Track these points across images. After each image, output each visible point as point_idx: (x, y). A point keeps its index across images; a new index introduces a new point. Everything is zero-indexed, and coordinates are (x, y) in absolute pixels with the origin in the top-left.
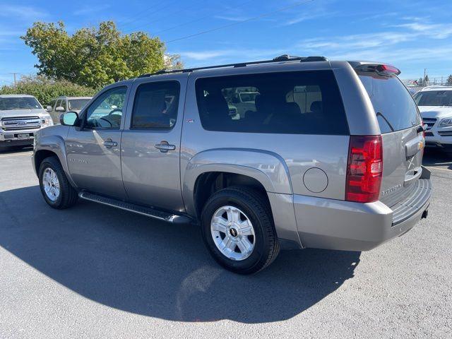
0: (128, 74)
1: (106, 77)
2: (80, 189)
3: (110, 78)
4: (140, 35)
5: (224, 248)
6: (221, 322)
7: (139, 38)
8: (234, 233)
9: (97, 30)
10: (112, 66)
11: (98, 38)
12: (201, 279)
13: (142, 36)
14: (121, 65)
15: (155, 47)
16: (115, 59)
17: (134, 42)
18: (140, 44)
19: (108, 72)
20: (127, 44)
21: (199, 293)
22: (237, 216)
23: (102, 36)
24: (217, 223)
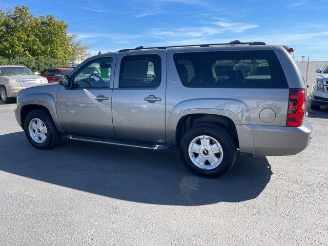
0: (40, 48)
1: (22, 50)
2: (66, 133)
3: (25, 51)
4: (49, 18)
5: (198, 163)
6: (219, 203)
7: (49, 20)
8: (206, 152)
9: (13, 12)
10: (27, 41)
11: (14, 19)
12: (189, 183)
13: (51, 18)
14: (34, 41)
15: (62, 27)
16: (28, 36)
17: (43, 23)
18: (48, 25)
19: (23, 46)
20: (38, 25)
21: (194, 191)
22: (208, 141)
23: (17, 17)
24: (193, 147)
